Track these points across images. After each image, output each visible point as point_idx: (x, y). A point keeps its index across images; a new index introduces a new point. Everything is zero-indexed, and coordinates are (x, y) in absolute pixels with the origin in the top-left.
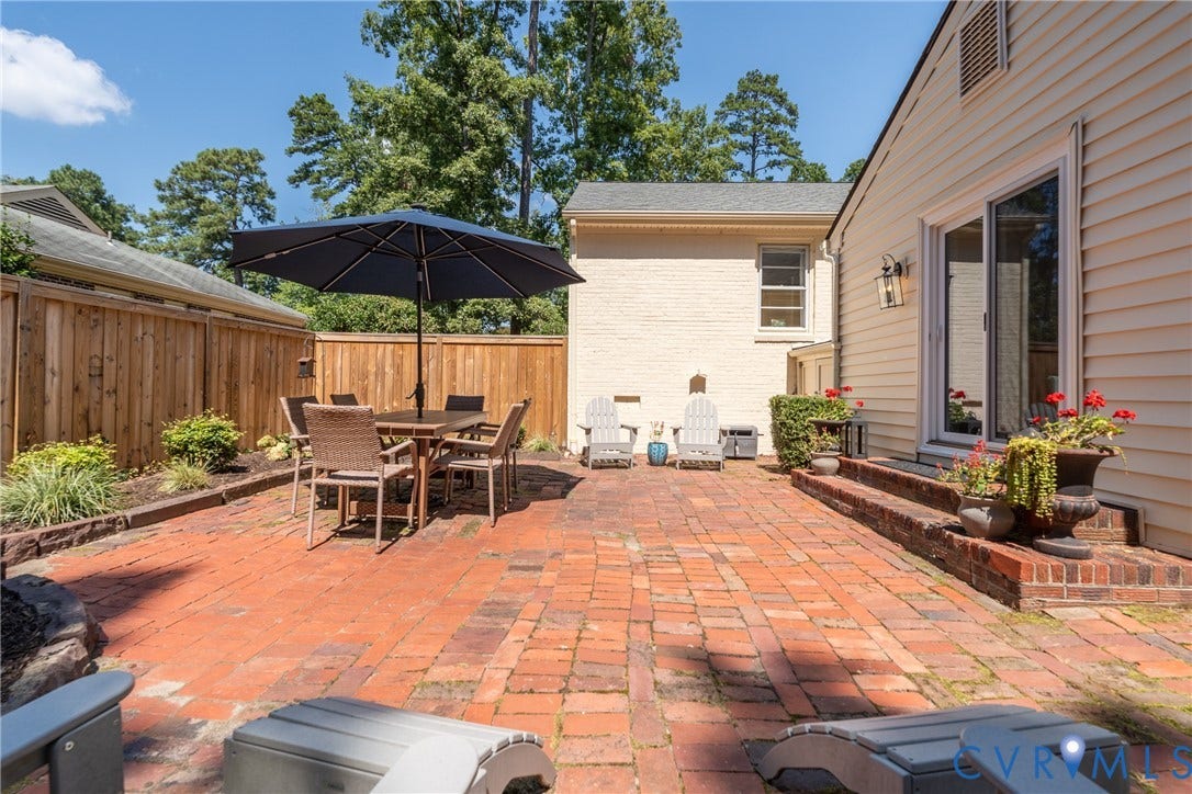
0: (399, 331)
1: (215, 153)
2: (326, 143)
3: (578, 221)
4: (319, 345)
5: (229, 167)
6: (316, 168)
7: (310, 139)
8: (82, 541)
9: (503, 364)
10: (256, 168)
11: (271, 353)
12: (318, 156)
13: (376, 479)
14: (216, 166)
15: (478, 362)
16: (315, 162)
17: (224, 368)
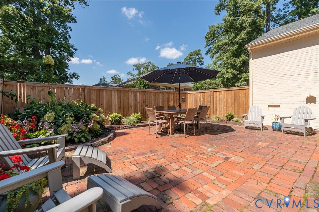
0: (210, 89)
1: (192, 53)
2: (214, 42)
3: (250, 48)
4: (188, 94)
5: (194, 55)
6: (211, 49)
7: (209, 42)
8: (130, 128)
9: (230, 96)
10: (200, 53)
11: (177, 97)
12: (211, 46)
13: (156, 122)
14: (192, 55)
15: (223, 95)
16: (211, 48)
17: (167, 100)
